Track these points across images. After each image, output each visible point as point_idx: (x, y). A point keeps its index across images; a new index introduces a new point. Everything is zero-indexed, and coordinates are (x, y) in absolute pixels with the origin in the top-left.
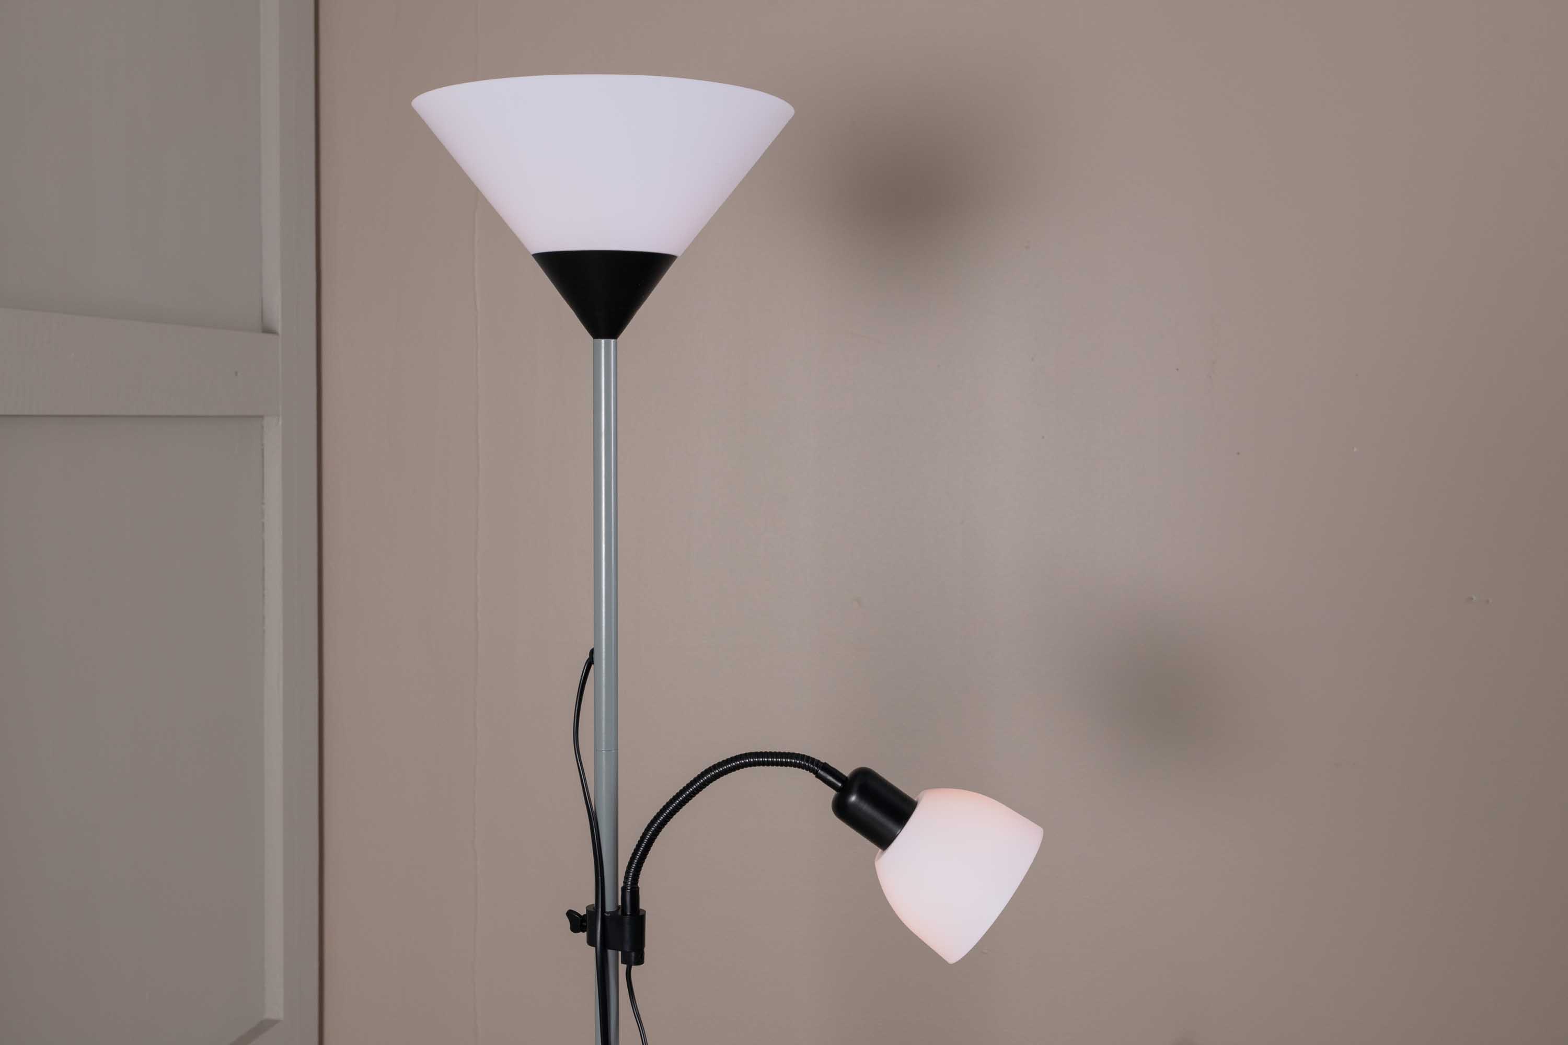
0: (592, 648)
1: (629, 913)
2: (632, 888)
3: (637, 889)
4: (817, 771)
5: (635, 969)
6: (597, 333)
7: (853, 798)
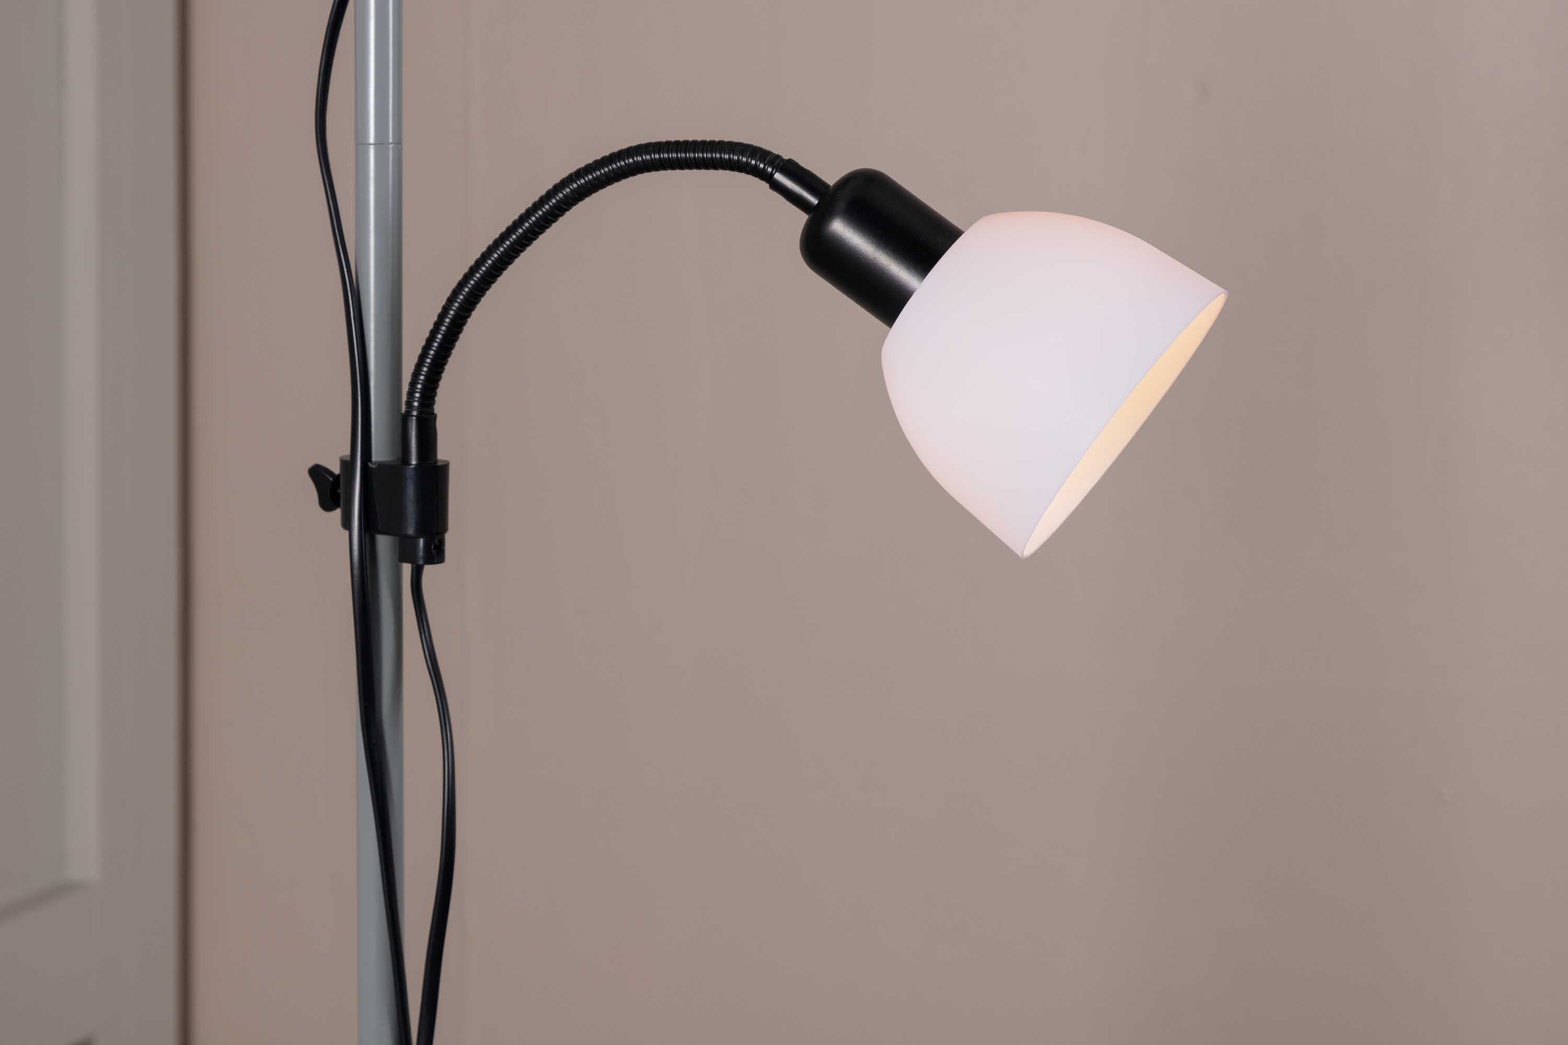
1: (414, 462)
2: (420, 413)
3: (433, 416)
4: (772, 175)
5: (429, 571)
7: (836, 224)
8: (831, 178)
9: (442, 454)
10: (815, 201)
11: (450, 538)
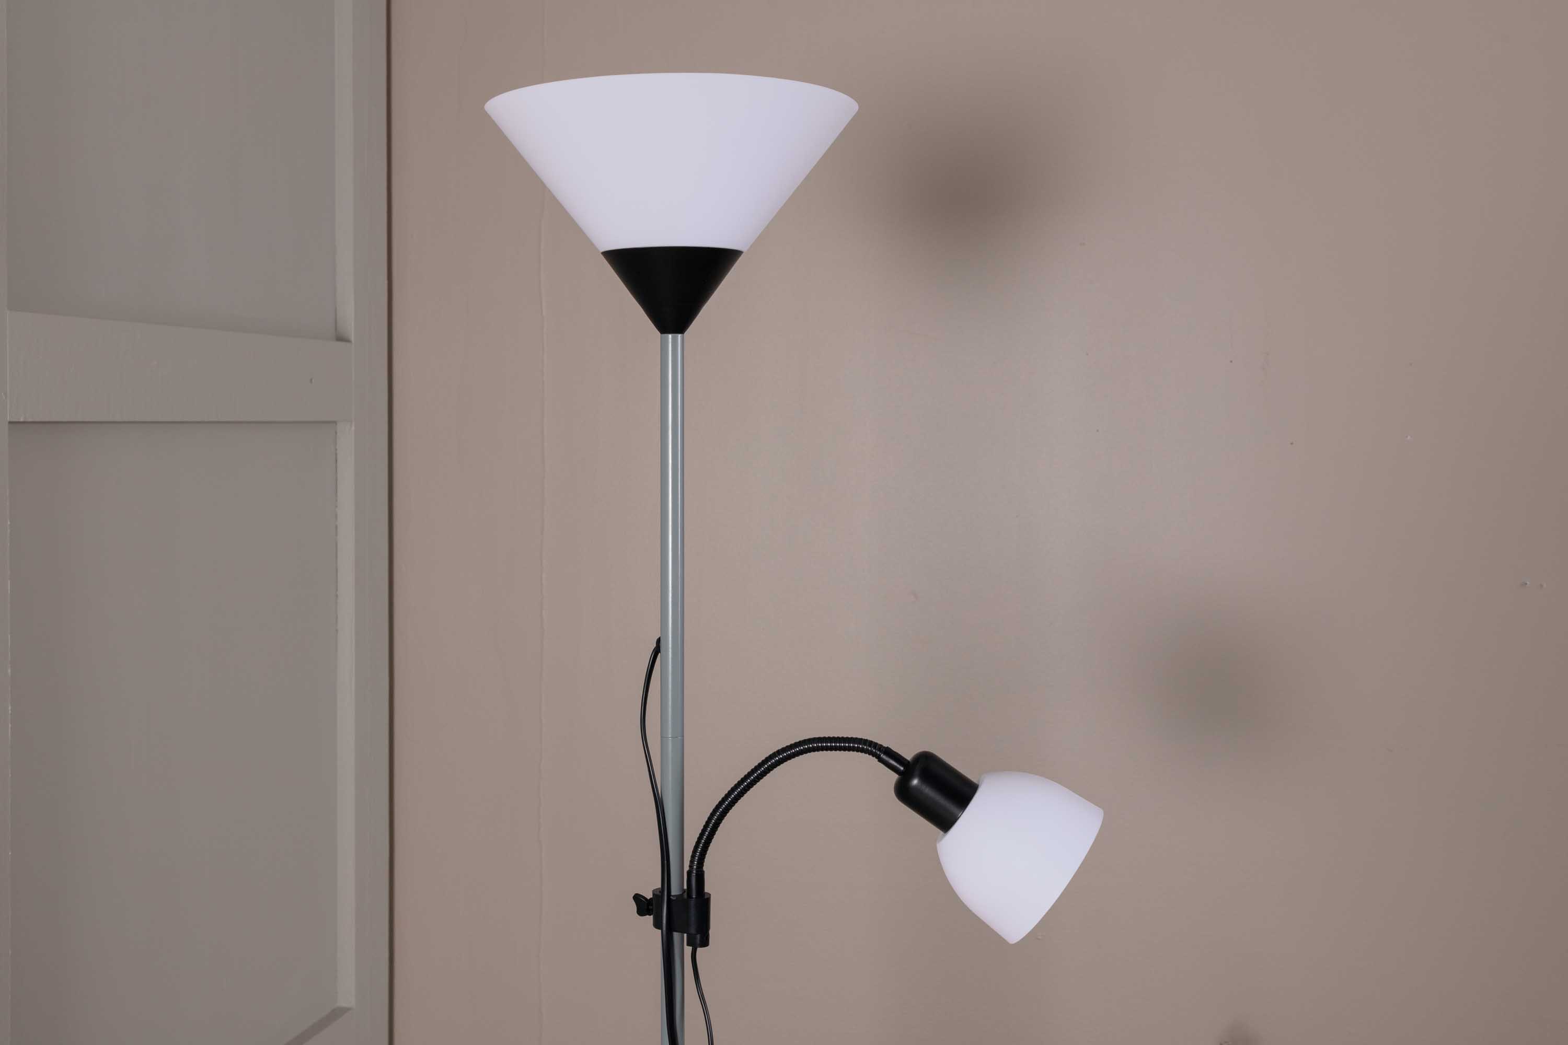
0: (658, 637)
1: (694, 897)
2: (697, 872)
3: (702, 873)
4: (880, 755)
5: (700, 950)
6: (664, 328)
7: (915, 782)
8: (909, 756)
9: (707, 889)
10: (902, 768)
11: (712, 932)
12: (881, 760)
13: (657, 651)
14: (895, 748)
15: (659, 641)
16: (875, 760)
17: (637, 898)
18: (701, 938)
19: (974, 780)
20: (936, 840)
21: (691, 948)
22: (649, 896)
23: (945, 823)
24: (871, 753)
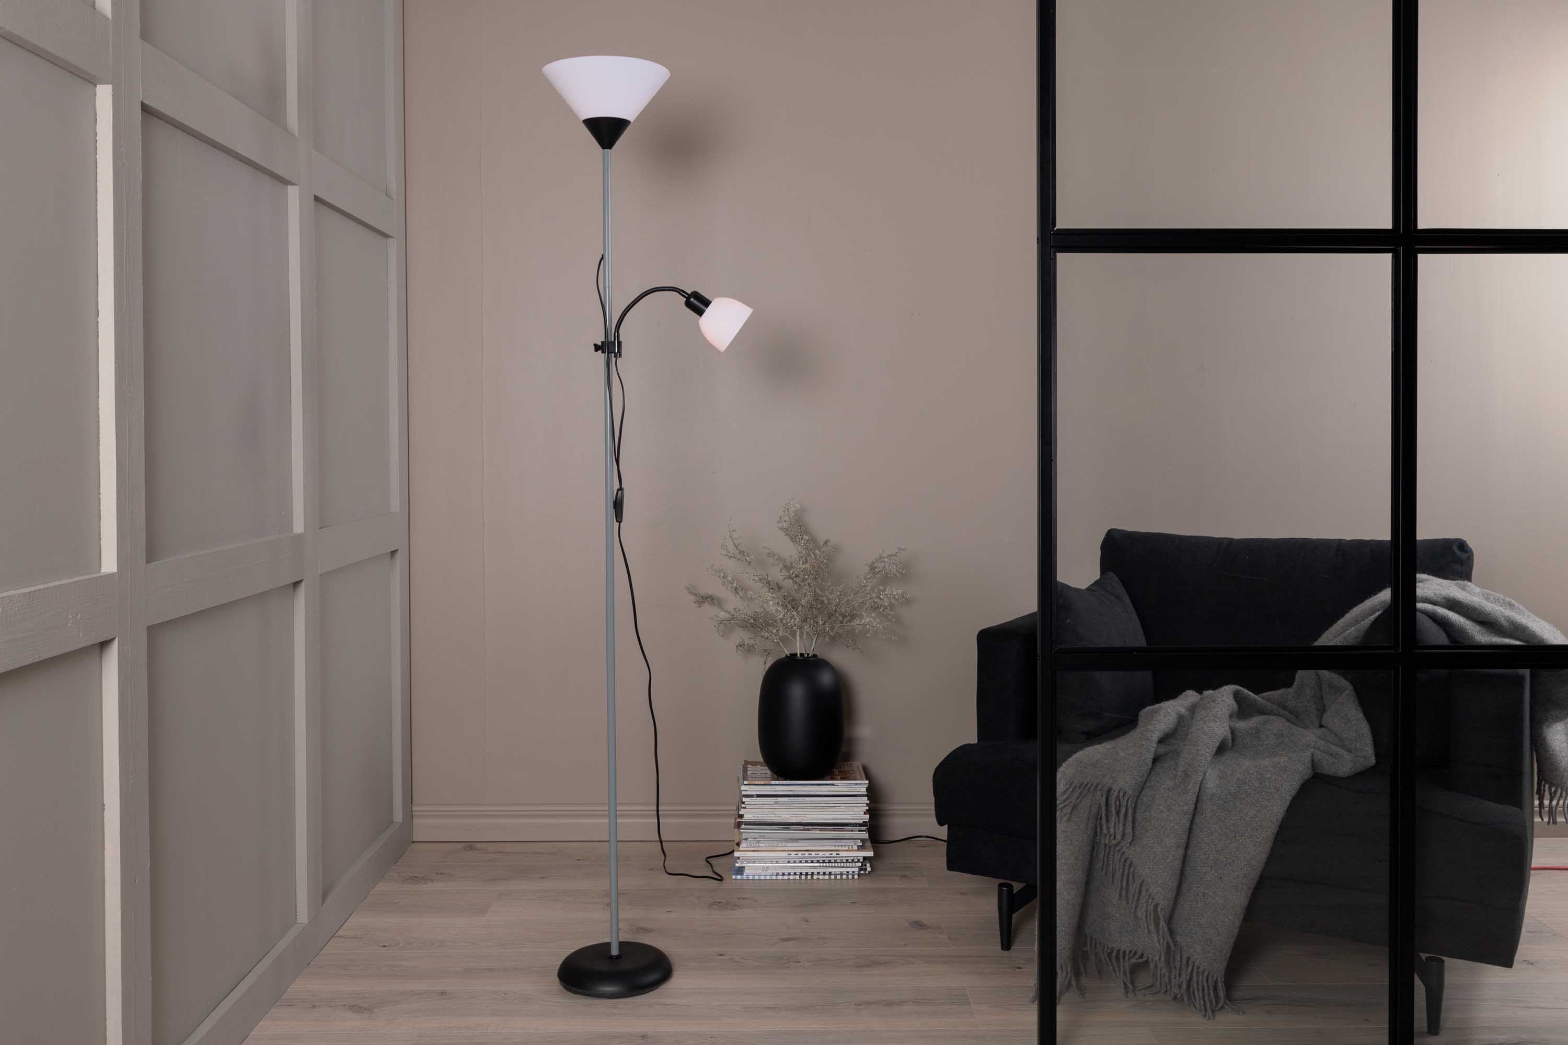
0: (603, 253)
1: (616, 342)
3: (619, 333)
4: (680, 292)
6: (603, 147)
7: (692, 299)
8: (689, 292)
10: (687, 296)
12: (680, 294)
13: (602, 258)
14: (684, 290)
15: (603, 255)
16: (678, 294)
17: (595, 345)
18: (619, 354)
19: (710, 300)
20: (699, 319)
21: (615, 359)
22: (600, 344)
23: (700, 313)
24: (677, 291)
